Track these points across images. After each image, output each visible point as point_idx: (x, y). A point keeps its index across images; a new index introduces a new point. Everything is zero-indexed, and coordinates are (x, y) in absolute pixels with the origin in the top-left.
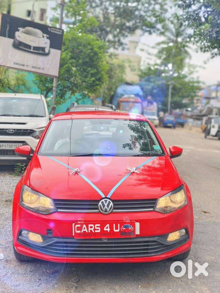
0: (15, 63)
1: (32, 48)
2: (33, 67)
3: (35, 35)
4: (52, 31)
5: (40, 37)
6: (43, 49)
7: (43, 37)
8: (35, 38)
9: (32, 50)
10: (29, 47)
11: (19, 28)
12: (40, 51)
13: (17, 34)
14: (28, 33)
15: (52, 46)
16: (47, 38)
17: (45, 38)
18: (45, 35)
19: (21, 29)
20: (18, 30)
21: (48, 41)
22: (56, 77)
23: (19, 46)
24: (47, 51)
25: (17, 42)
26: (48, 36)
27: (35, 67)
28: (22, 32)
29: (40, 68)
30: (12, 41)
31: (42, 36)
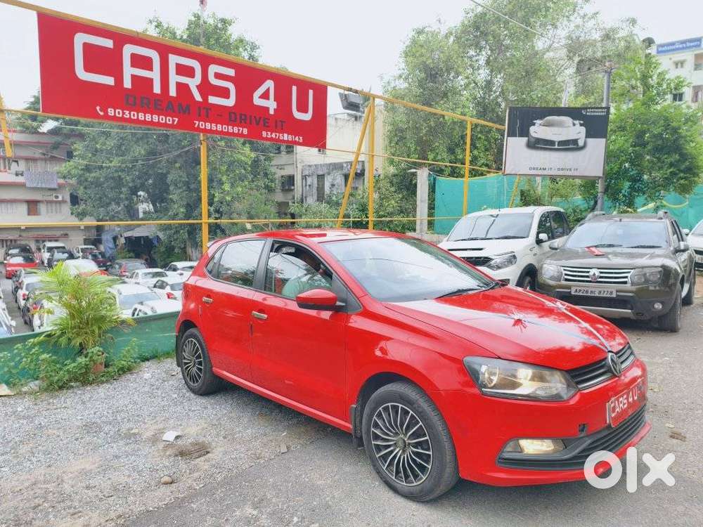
0: (530, 169)
1: (557, 143)
2: (559, 169)
3: (560, 125)
4: (588, 114)
5: (569, 126)
6: (575, 142)
7: (574, 125)
8: (561, 129)
9: (556, 147)
10: (552, 143)
11: (535, 121)
12: (570, 145)
13: (532, 129)
14: (549, 125)
15: (588, 135)
16: (581, 125)
17: (578, 126)
18: (577, 122)
19: (538, 122)
20: (534, 124)
21: (583, 129)
22: (599, 177)
23: (535, 144)
24: (581, 143)
25: (533, 140)
26: (582, 122)
27: (562, 170)
28: (540, 125)
29: (570, 170)
30: (525, 140)
31: (572, 125)
